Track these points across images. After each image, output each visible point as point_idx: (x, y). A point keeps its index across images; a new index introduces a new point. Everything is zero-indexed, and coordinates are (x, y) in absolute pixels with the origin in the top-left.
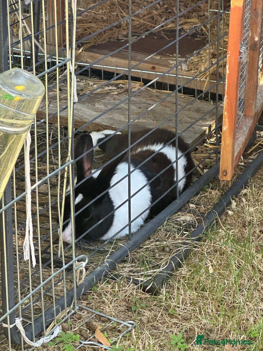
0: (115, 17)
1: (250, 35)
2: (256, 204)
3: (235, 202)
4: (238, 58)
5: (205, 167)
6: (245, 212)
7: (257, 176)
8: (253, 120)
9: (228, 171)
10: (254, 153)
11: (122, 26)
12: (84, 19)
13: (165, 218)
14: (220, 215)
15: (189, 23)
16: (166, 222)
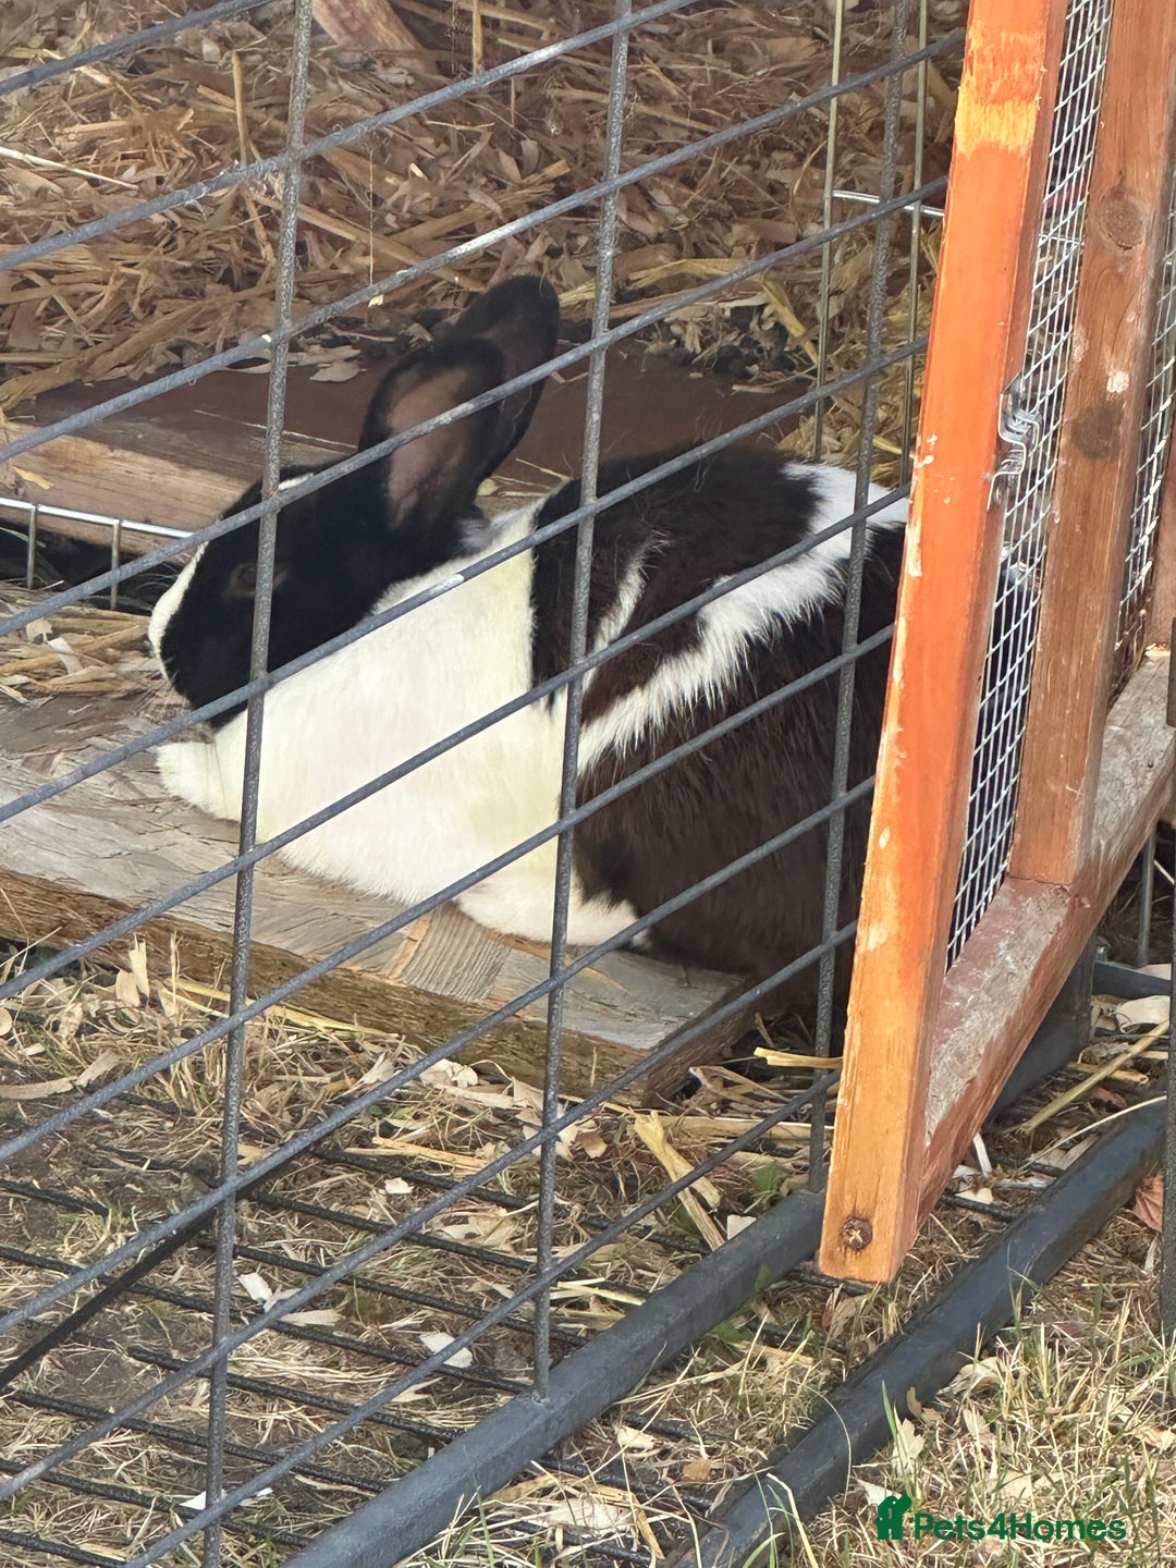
0: (221, 212)
1: (1078, 353)
2: (1056, 1453)
3: (917, 1433)
4: (987, 483)
5: (737, 1199)
6: (975, 1501)
7: (1074, 1277)
8: (1064, 911)
9: (874, 1222)
10: (1063, 1133)
11: (265, 275)
12: (20, 213)
13: (448, 1500)
14: (812, 1506)
15: (699, 281)
16: (451, 1531)
